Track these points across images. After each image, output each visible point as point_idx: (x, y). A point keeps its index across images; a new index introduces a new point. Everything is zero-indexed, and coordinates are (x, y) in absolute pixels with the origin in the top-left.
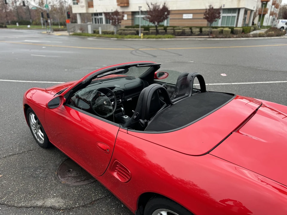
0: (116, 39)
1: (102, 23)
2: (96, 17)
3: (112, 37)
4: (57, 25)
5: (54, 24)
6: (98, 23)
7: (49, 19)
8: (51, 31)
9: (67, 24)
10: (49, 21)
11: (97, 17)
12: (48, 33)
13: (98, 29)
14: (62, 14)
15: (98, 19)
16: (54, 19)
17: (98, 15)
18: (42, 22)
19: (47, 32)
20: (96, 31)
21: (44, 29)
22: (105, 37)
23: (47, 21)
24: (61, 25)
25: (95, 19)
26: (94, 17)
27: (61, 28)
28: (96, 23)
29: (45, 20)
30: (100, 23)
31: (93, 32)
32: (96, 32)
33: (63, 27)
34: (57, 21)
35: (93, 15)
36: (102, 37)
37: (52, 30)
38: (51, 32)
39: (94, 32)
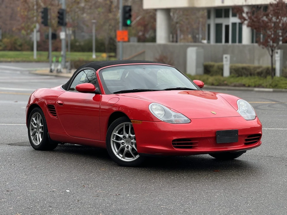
0: (271, 90)
1: (240, 41)
2: (219, 21)
3: (259, 86)
4: (87, 49)
5: (74, 47)
6: (227, 41)
7: (62, 28)
8: (66, 67)
9: (120, 46)
10: (62, 35)
11: (224, 21)
12: (55, 73)
13: (221, 60)
14: (110, 11)
15: (227, 27)
16: (77, 28)
17: (227, 16)
18: (35, 37)
19: (51, 71)
20: (211, 66)
21: (38, 61)
22: (235, 86)
23: (55, 36)
24: (100, 49)
25: (218, 27)
26: (213, 22)
27: (99, 59)
28: (218, 40)
29: (50, 31)
30: (234, 41)
31: (201, 70)
32: (215, 68)
33: (104, 55)
34: (87, 37)
35: (213, 15)
36: (226, 85)
37: (68, 64)
38: (64, 71)
39: (207, 70)
